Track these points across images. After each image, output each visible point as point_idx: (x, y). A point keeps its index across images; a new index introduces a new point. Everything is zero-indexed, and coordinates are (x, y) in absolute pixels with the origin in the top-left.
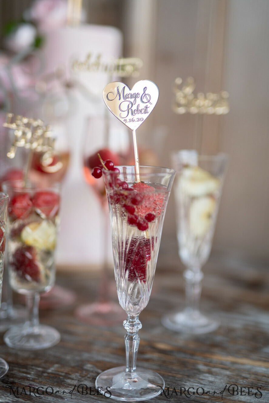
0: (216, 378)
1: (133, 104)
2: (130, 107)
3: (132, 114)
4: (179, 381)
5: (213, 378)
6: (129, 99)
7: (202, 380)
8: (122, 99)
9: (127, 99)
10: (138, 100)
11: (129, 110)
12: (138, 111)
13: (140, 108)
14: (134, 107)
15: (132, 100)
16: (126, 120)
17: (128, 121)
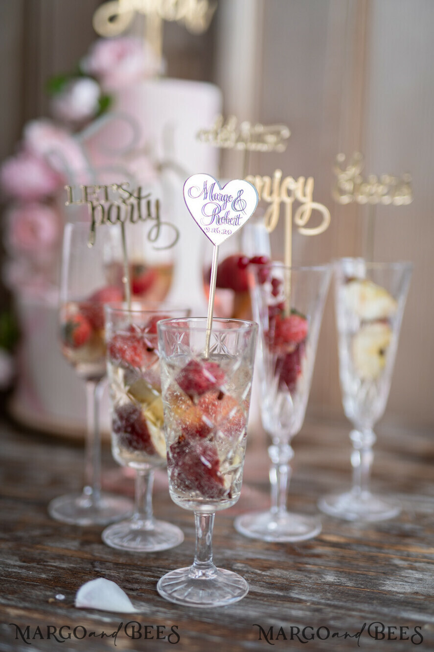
0: (424, 574)
1: (222, 209)
2: (216, 213)
3: (219, 222)
4: (375, 579)
5: (421, 575)
6: (217, 202)
7: (406, 577)
8: (208, 200)
9: (215, 201)
10: (229, 204)
11: (215, 215)
12: (226, 219)
13: (230, 217)
14: (222, 214)
15: (221, 203)
16: (208, 228)
17: (211, 230)
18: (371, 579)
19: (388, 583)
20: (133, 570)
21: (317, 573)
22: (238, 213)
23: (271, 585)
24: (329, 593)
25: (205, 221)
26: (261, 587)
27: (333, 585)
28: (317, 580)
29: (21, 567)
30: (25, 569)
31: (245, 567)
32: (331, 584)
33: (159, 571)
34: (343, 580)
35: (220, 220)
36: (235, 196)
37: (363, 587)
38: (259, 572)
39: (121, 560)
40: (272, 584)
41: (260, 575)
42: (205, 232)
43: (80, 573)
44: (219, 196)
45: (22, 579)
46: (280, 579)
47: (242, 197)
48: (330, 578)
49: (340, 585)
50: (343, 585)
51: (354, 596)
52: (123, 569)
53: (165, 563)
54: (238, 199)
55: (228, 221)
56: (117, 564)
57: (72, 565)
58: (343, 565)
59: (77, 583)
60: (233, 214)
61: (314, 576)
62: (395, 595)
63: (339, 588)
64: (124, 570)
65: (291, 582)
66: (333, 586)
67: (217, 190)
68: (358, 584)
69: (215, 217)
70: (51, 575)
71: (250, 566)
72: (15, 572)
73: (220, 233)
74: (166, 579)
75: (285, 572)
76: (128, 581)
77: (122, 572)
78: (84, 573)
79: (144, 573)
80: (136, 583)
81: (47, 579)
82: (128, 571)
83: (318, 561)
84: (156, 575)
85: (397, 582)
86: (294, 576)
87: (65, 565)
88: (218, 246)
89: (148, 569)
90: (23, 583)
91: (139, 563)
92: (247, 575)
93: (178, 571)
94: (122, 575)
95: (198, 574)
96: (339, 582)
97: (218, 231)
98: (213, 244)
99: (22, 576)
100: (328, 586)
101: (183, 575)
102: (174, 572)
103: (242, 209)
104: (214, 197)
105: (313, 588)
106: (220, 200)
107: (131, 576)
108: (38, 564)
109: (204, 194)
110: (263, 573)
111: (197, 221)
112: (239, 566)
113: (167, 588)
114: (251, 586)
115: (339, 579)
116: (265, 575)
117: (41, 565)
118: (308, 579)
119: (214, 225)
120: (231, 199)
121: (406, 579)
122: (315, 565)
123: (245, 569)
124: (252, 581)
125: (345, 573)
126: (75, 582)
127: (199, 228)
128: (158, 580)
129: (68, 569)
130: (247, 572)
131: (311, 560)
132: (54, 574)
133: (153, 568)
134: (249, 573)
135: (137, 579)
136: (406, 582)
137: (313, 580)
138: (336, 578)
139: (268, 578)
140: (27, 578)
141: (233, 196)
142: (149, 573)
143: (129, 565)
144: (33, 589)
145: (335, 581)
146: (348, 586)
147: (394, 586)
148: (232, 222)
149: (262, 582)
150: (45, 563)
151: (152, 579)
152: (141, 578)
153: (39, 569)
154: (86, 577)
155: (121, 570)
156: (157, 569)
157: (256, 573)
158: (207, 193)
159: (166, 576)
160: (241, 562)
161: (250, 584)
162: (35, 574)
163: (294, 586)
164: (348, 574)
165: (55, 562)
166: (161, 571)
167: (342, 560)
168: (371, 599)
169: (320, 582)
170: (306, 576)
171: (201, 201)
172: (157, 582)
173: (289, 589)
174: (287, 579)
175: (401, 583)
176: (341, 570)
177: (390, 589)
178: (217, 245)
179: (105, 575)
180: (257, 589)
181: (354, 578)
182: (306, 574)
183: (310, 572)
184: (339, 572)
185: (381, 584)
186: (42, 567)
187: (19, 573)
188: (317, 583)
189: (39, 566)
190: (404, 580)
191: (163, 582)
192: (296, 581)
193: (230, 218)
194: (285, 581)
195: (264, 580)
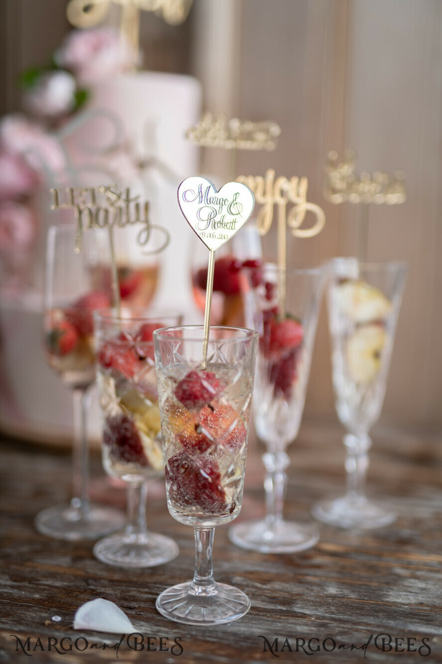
1: (218, 213)
2: (212, 217)
3: (214, 227)
4: (378, 590)
6: (212, 205)
7: (409, 587)
9: (210, 205)
10: (225, 208)
11: (210, 220)
13: (226, 221)
14: (217, 219)
15: (217, 207)
16: (203, 233)
17: (206, 235)
18: (374, 590)
19: (391, 593)
20: (130, 587)
21: (319, 585)
22: (234, 217)
23: (273, 600)
24: (333, 606)
25: (200, 226)
26: (263, 601)
27: (336, 597)
28: (319, 592)
29: (12, 587)
30: (17, 589)
31: (244, 581)
32: (334, 597)
33: (156, 587)
34: (346, 592)
35: (216, 224)
36: (230, 200)
37: (366, 599)
38: (259, 585)
39: (116, 577)
40: (274, 598)
41: (260, 589)
42: (201, 237)
43: (74, 591)
44: (214, 200)
45: (14, 599)
46: (281, 593)
47: (237, 201)
48: (332, 590)
49: (343, 597)
50: (347, 597)
51: (358, 609)
52: (119, 586)
53: (162, 578)
54: (234, 202)
55: (223, 225)
56: (112, 581)
57: (65, 584)
58: (344, 576)
59: (72, 602)
60: (229, 218)
61: (316, 588)
62: (400, 607)
63: (342, 601)
64: (119, 588)
65: (292, 595)
66: (337, 599)
67: (212, 193)
68: (361, 596)
69: (211, 221)
70: (45, 595)
71: (250, 579)
72: (6, 593)
73: (216, 238)
74: (164, 596)
75: (286, 585)
76: (125, 599)
77: (118, 589)
78: (79, 592)
79: (141, 590)
80: (134, 601)
81: (41, 599)
82: (124, 588)
83: (319, 572)
84: (154, 591)
85: (401, 593)
86: (296, 589)
87: (58, 584)
88: (214, 252)
89: (144, 585)
90: (16, 604)
91: (135, 579)
92: (247, 589)
93: (176, 587)
94: (118, 593)
95: (198, 591)
96: (341, 594)
97: (214, 236)
98: (209, 249)
99: (15, 597)
100: (331, 598)
101: (183, 592)
102: (173, 589)
103: (238, 213)
104: (209, 201)
105: (316, 602)
106: (215, 204)
107: (128, 594)
108: (30, 583)
109: (199, 197)
110: (264, 587)
111: (192, 225)
112: (238, 579)
113: (166, 606)
114: (253, 601)
115: (341, 591)
116: (265, 589)
117: (33, 584)
118: (310, 592)
119: (210, 230)
120: (226, 203)
121: (410, 589)
122: (315, 576)
123: (245, 583)
124: (253, 596)
125: (347, 584)
126: (70, 601)
127: (195, 233)
128: (156, 597)
129: (63, 588)
130: (247, 586)
131: (311, 571)
132: (48, 593)
133: (150, 585)
134: (249, 587)
135: (135, 597)
136: (410, 592)
137: (315, 593)
138: (338, 590)
139: (269, 591)
140: (20, 599)
141: (228, 199)
142: (146, 590)
143: (125, 582)
144: (28, 611)
145: (338, 593)
146: (352, 598)
147: (397, 597)
148: (228, 227)
149: (264, 597)
150: (37, 582)
151: (150, 596)
152: (138, 595)
153: (31, 588)
154: (82, 596)
155: (117, 588)
156: (154, 585)
157: (256, 587)
158: (202, 197)
159: (164, 593)
160: (240, 575)
161: (251, 598)
162: (28, 594)
163: (296, 600)
164: (351, 586)
165: (47, 581)
166: (159, 588)
167: (342, 570)
168: (376, 611)
169: (322, 595)
170: (308, 589)
171: (196, 205)
172: (155, 599)
173: (292, 603)
174: (288, 592)
175: (404, 593)
176: (342, 581)
177: (394, 600)
178: (213, 250)
179: (100, 593)
180: (259, 604)
181: (357, 590)
182: (307, 586)
183: (311, 584)
184: (341, 584)
185: (384, 596)
186: (34, 586)
187: (10, 593)
188: (320, 596)
189: (31, 586)
190: (407, 590)
191: (162, 600)
192: (298, 595)
193: (226, 223)
194: (286, 595)
195: (266, 595)
